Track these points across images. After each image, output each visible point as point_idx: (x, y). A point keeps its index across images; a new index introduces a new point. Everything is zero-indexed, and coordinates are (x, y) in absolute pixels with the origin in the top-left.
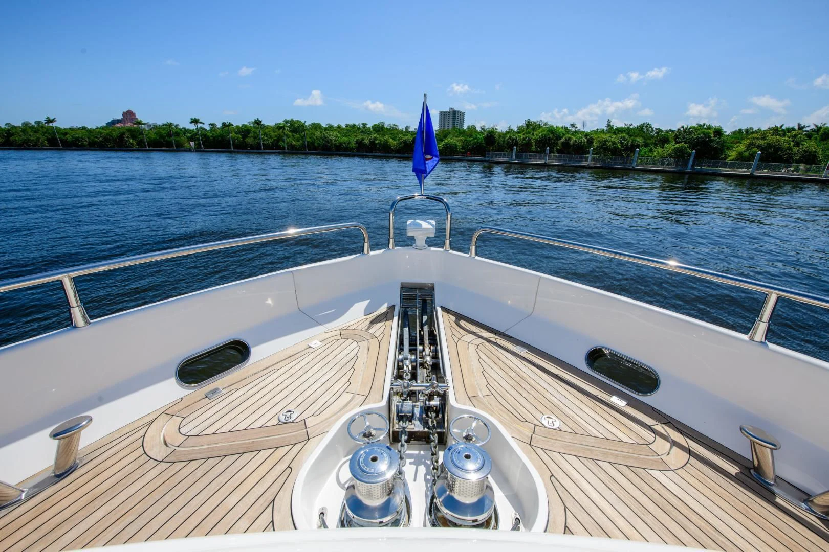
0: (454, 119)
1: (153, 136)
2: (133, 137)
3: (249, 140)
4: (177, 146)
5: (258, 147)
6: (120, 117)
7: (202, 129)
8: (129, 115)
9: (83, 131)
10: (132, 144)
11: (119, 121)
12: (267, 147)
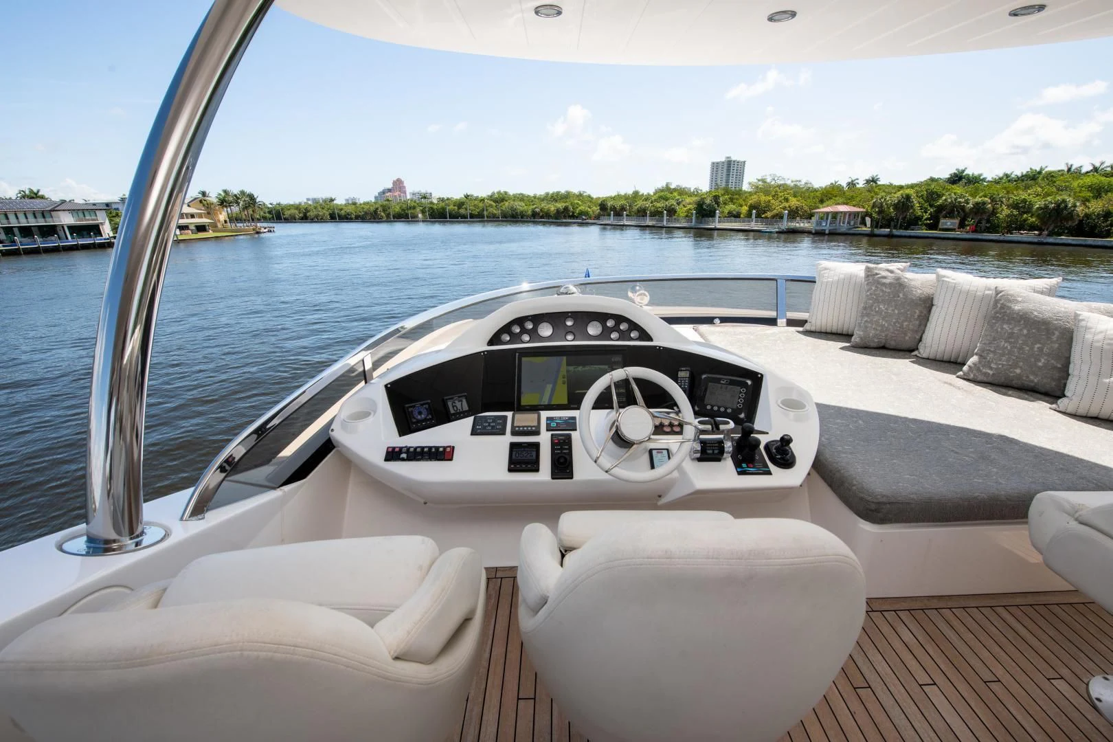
0: (728, 170)
1: (397, 209)
2: (384, 211)
3: (462, 211)
4: (412, 218)
5: (464, 217)
6: (390, 186)
7: (432, 203)
8: (398, 184)
9: (354, 206)
10: (382, 216)
11: (389, 190)
12: (472, 216)
